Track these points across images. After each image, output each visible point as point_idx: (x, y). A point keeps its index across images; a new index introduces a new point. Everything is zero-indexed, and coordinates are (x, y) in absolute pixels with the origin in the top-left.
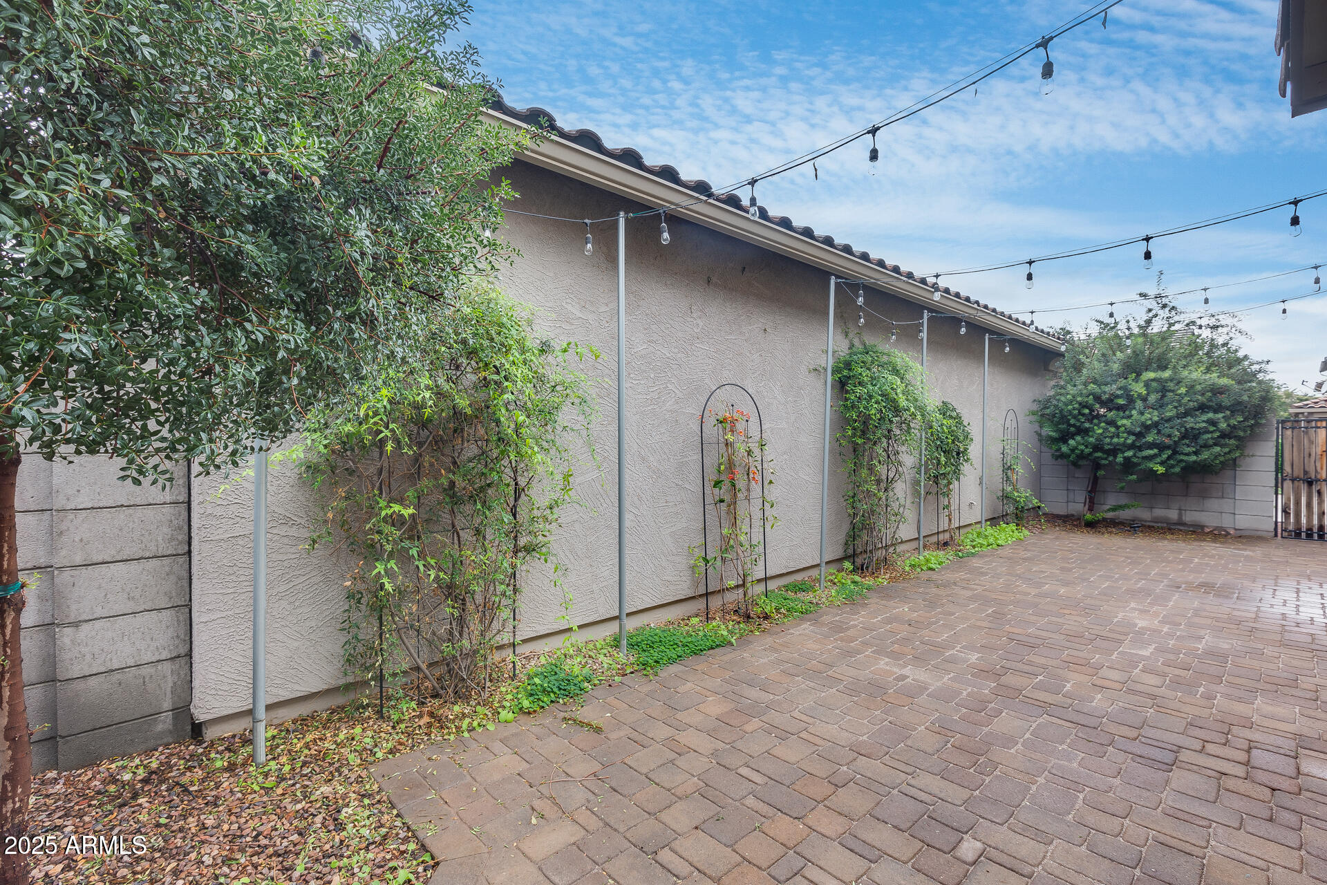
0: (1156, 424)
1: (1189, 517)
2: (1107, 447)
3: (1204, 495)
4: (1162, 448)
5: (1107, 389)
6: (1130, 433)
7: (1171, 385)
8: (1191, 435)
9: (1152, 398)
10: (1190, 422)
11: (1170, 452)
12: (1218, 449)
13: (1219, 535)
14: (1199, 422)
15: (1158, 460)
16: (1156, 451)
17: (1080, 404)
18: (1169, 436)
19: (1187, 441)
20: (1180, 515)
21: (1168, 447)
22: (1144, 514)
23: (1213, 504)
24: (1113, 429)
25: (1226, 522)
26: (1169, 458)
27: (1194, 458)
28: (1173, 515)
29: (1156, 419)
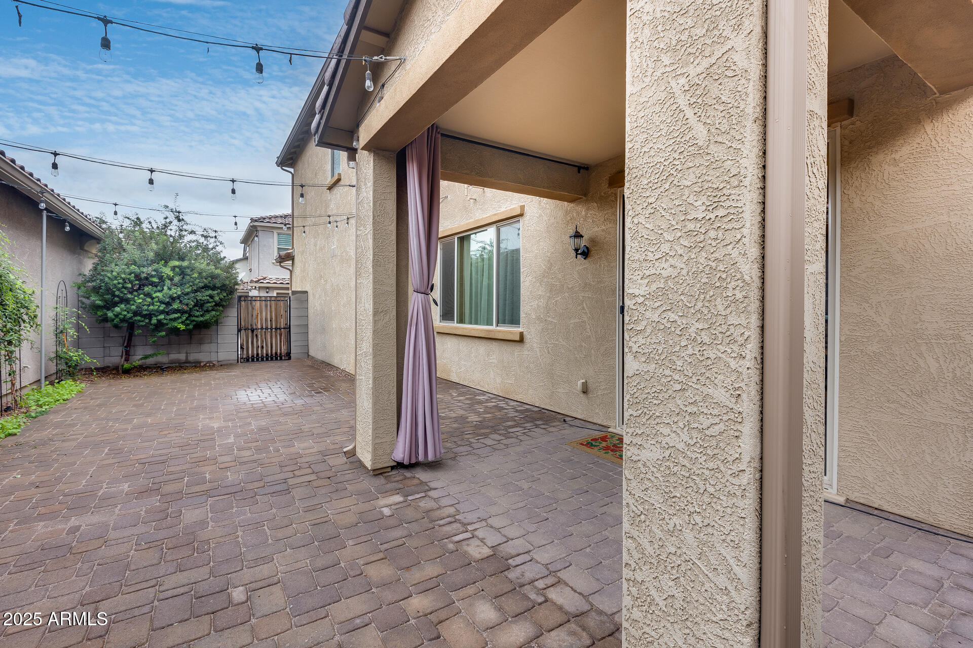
0: (179, 297)
1: (192, 357)
2: (145, 313)
3: (201, 342)
4: (182, 312)
5: (145, 270)
6: (162, 302)
7: (188, 271)
8: (199, 304)
9: (177, 279)
10: (200, 296)
11: (187, 315)
12: (214, 313)
13: (210, 366)
14: (203, 296)
15: (180, 321)
16: (179, 315)
17: (124, 280)
18: (187, 305)
19: (197, 308)
20: (187, 357)
21: (186, 312)
22: (162, 359)
23: (206, 347)
24: (149, 300)
25: (213, 358)
26: (187, 319)
27: (201, 319)
28: (182, 357)
29: (179, 293)
